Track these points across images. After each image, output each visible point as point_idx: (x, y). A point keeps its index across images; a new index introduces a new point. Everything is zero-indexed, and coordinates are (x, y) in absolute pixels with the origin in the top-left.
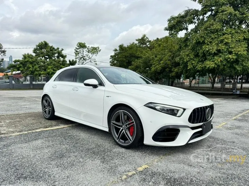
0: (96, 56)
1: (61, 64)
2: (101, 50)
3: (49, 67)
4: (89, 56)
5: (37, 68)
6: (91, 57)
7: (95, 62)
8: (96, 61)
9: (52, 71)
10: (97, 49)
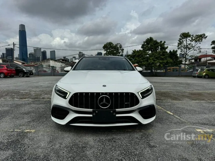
0: (200, 43)
1: (161, 55)
2: (207, 36)
3: (151, 58)
4: (192, 45)
5: (141, 60)
6: (194, 45)
7: (199, 50)
8: (201, 49)
9: (152, 61)
10: (203, 36)
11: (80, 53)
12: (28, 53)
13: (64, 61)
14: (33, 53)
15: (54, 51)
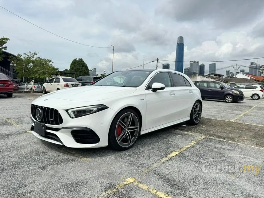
11: (252, 63)
12: (184, 68)
13: (218, 77)
14: (189, 67)
15: (215, 63)
